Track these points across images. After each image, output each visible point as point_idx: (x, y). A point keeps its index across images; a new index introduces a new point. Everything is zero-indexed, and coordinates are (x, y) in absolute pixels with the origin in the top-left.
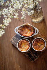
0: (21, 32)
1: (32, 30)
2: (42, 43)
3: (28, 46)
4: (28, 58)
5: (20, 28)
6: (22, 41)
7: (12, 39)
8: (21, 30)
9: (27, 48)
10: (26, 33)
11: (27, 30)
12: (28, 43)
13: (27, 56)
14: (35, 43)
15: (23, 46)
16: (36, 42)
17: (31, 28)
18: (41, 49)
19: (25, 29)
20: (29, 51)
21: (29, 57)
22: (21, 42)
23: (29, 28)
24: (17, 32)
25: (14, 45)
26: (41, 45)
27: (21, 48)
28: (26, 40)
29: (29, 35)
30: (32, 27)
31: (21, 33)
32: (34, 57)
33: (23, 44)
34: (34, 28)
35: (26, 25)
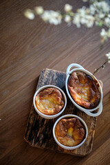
0: (76, 79)
1: (93, 101)
2: (76, 137)
3: (53, 111)
4: (28, 126)
5: (82, 74)
6: (56, 92)
7: (48, 70)
9: (49, 111)
10: (78, 92)
11: (86, 90)
12: (60, 107)
13: (31, 122)
14: (68, 122)
15: (47, 101)
16: (72, 122)
17: (96, 95)
18: (63, 141)
19: (87, 85)
20: (44, 119)
21: (30, 128)
22: (53, 92)
23: (93, 92)
24: (70, 72)
26: (73, 137)
27: (40, 99)
28: (63, 99)
29: (77, 100)
30: (98, 96)
31: (73, 81)
32: (38, 138)
33: (51, 99)
34: (99, 102)
35: (97, 82)
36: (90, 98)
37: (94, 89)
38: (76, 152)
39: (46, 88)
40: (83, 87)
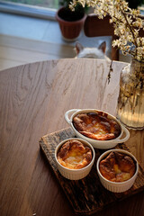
0: (81, 123)
1: (112, 131)
2: (127, 168)
3: (85, 161)
4: (71, 198)
6: (74, 144)
7: (45, 137)
8: (82, 118)
9: (82, 164)
10: (93, 133)
11: (97, 127)
12: (90, 153)
14: (108, 159)
16: (112, 157)
17: (111, 124)
20: (80, 181)
21: (74, 198)
22: (71, 145)
23: (107, 124)
24: (71, 120)
25: (45, 151)
26: (124, 172)
27: (64, 160)
30: (114, 122)
32: (90, 201)
33: (73, 154)
35: (102, 113)
36: (108, 131)
37: (105, 120)
38: (136, 187)
39: (61, 147)
40: (93, 125)
